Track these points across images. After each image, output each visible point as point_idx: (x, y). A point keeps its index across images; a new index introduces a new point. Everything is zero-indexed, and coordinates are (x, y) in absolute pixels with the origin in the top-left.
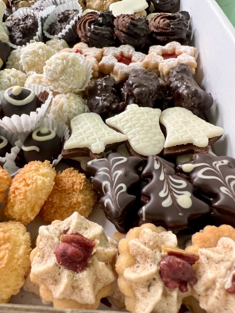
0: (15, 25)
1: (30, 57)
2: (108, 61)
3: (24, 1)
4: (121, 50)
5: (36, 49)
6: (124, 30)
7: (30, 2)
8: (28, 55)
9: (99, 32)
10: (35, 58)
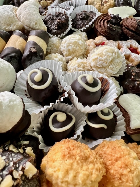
0: (50, 19)
1: (73, 46)
2: (126, 52)
3: (44, 1)
4: (131, 43)
5: (77, 40)
6: (133, 29)
7: (48, 2)
8: (70, 45)
9: (115, 30)
10: (76, 47)
